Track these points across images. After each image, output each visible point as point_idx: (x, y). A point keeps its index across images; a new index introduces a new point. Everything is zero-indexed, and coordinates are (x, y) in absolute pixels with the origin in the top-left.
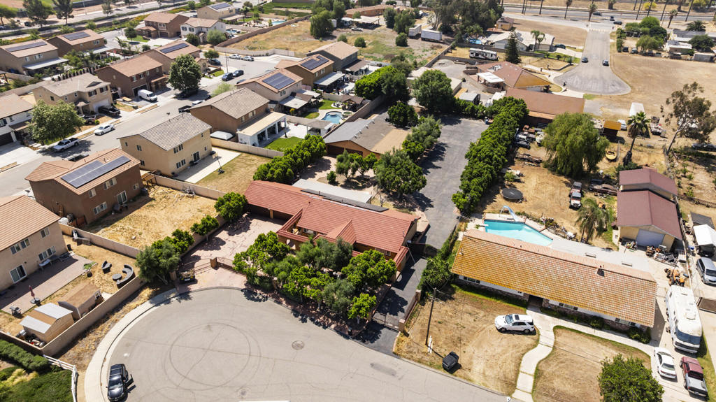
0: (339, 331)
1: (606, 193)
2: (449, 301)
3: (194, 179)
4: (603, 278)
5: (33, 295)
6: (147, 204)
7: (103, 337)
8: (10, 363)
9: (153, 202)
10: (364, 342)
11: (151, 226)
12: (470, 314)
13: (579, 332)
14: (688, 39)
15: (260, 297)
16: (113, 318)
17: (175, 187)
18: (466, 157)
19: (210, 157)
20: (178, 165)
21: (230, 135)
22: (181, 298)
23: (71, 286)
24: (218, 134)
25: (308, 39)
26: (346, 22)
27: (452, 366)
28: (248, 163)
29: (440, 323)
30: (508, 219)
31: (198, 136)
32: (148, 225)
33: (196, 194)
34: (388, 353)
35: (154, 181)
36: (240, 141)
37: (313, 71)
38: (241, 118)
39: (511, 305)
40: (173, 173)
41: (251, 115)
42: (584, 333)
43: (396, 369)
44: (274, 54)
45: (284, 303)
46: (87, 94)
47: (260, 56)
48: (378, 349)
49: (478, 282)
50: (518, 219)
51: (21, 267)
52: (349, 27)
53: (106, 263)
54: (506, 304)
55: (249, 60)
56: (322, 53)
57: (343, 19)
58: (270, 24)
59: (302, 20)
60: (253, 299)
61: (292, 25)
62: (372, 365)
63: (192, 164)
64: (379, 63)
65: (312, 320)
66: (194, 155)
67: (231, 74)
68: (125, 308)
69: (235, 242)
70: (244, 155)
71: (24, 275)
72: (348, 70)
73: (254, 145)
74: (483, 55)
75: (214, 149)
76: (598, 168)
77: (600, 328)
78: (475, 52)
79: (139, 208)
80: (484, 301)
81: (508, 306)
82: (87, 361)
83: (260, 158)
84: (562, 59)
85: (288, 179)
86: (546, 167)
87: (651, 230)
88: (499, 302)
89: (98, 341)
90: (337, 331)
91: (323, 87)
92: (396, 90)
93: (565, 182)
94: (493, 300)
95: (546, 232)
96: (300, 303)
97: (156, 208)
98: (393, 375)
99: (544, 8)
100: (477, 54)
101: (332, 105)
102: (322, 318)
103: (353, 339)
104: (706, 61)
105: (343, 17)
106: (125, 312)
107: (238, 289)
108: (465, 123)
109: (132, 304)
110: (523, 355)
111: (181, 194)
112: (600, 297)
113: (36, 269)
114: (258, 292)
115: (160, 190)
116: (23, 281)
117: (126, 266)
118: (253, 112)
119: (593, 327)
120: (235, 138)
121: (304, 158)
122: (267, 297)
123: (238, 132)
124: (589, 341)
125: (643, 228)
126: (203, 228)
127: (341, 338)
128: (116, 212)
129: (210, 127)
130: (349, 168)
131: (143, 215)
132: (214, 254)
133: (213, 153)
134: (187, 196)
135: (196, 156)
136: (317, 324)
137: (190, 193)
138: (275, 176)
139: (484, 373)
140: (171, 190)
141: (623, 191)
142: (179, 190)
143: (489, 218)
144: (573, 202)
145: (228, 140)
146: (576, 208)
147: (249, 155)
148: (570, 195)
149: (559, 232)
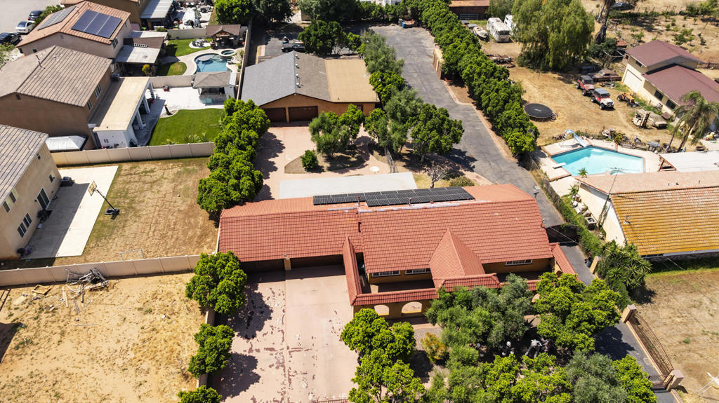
2: (653, 299)
3: (73, 243)
6: (13, 344)
9: (23, 334)
17: (48, 278)
20: (21, 231)
24: (58, 143)
28: (147, 179)
29: (687, 342)
30: (573, 146)
33: (110, 277)
36: (103, 144)
38: (88, 103)
40: (21, 251)
50: (585, 143)
54: (710, 270)
63: (44, 215)
66: (39, 197)
69: (272, 349)
70: (126, 166)
73: (132, 145)
75: (64, 173)
80: (684, 279)
83: (162, 164)
86: (522, 66)
91: (160, 22)
93: (559, 79)
97: (44, 343)
101: (191, 45)
108: (380, 32)
111: (77, 289)
115: (18, 297)
118: (98, 86)
120: (92, 142)
123: (94, 129)
129: (45, 137)
131: (24, 374)
133: (67, 183)
134: (91, 290)
135: (42, 198)
137: (95, 281)
140: (43, 289)
141: (648, 73)
142: (63, 282)
143: (552, 152)
144: (605, 101)
145: (81, 149)
146: (609, 108)
147: (135, 164)
148: (588, 94)
149: (637, 144)
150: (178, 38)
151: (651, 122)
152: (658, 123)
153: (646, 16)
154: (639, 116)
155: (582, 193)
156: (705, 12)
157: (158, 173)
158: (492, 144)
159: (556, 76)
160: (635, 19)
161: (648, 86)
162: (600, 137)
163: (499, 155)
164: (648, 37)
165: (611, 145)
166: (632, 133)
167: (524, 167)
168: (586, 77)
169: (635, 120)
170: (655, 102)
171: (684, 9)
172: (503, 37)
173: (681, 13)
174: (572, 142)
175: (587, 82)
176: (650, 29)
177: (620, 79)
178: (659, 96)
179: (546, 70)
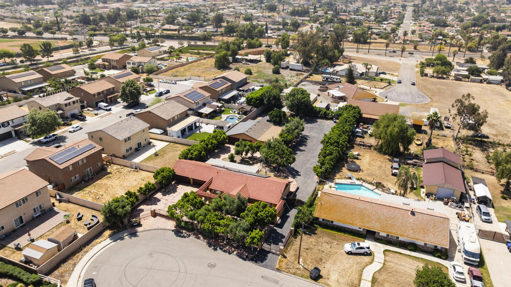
0: (240, 256)
1: (416, 165)
2: (313, 235)
3: (138, 160)
4: (414, 217)
5: (29, 235)
6: (106, 176)
7: (78, 262)
8: (14, 280)
9: (110, 175)
10: (256, 262)
11: (109, 190)
12: (327, 243)
13: (401, 253)
14: (466, 69)
15: (185, 235)
16: (85, 249)
17: (125, 165)
18: (322, 142)
19: (149, 145)
20: (127, 151)
21: (162, 131)
22: (131, 236)
23: (55, 229)
24: (154, 130)
25: (213, 70)
26: (238, 59)
27: (316, 276)
28: (175, 149)
29: (307, 249)
30: (351, 183)
31: (140, 131)
32: (107, 190)
33: (140, 169)
35: (111, 161)
36: (169, 135)
37: (218, 90)
38: (170, 119)
39: (354, 237)
40: (124, 156)
41: (176, 118)
42: (404, 254)
43: (278, 279)
44: (190, 79)
45: (202, 238)
46: (64, 106)
47: (181, 81)
48: (266, 267)
49: (332, 222)
51: (21, 217)
52: (240, 62)
53: (79, 214)
54: (351, 237)
55: (173, 84)
56: (224, 78)
57: (237, 57)
58: (187, 60)
59: (208, 58)
60: (180, 236)
61: (202, 61)
62: (262, 277)
63: (137, 150)
64: (261, 84)
65: (221, 249)
66: (138, 144)
67: (162, 92)
68: (93, 243)
69: (167, 200)
70: (172, 144)
71: (23, 222)
72: (240, 89)
73: (178, 137)
74: (331, 79)
75: (151, 140)
76: (410, 149)
77: (414, 251)
78: (325, 77)
79: (101, 179)
80: (336, 235)
81: (352, 238)
82: (68, 277)
83: (183, 146)
84: (384, 81)
85: (203, 159)
86: (375, 150)
87: (445, 187)
88: (346, 235)
89: (75, 265)
90: (238, 256)
91: (224, 100)
92: (274, 101)
93: (389, 159)
94: (343, 234)
95: (376, 190)
96: (212, 238)
97: (113, 179)
98: (277, 283)
99: (371, 49)
100: (327, 79)
101: (231, 112)
102: (227, 248)
103: (249, 260)
104: (478, 82)
105: (236, 55)
106: (93, 246)
107: (170, 230)
108: (320, 122)
109: (98, 240)
110: (364, 268)
111: (130, 169)
112: (413, 229)
113: (31, 218)
114: (184, 231)
115: (115, 167)
116: (22, 227)
117: (93, 216)
118: (177, 115)
119: (410, 250)
120: (165, 133)
121: (213, 145)
122: (190, 235)
123: (168, 129)
124: (407, 259)
125: (440, 186)
126: (146, 190)
127: (241, 260)
128: (85, 181)
129: (149, 125)
130: (244, 151)
131: (104, 183)
132: (153, 207)
133: (150, 143)
135: (139, 144)
136: (224, 251)
137: (135, 169)
138: (194, 157)
139: (338, 281)
140: (123, 167)
141: (427, 163)
142: (128, 167)
143: (338, 182)
144: (394, 171)
145: (161, 134)
146: (395, 175)
147: (175, 144)
149: (385, 190)
150: (228, 108)
157: (179, 148)
159: (388, 157)
162: (370, 183)
165: (372, 187)
167: (319, 183)
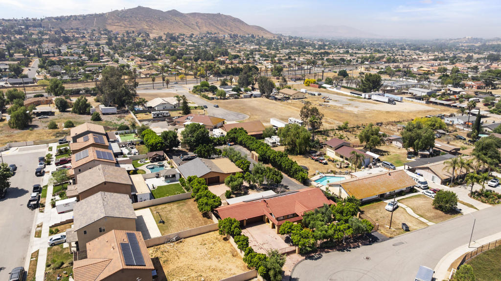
2: (364, 213)
3: (154, 234)
4: (391, 176)
6: (161, 262)
9: (162, 259)
10: (377, 241)
14: (230, 90)
15: (318, 256)
17: (158, 243)
28: (166, 210)
32: (192, 270)
34: (388, 239)
36: (140, 199)
42: (405, 198)
43: (400, 241)
49: (362, 200)
50: (324, 175)
60: (317, 259)
65: (350, 248)
74: (161, 115)
78: (156, 113)
84: (198, 109)
88: (374, 204)
90: (364, 245)
93: (303, 157)
96: (335, 246)
98: (403, 243)
100: (158, 115)
101: (139, 162)
102: (352, 245)
103: (373, 243)
107: (304, 260)
110: (408, 214)
119: (403, 195)
122: (320, 254)
123: (137, 194)
127: (369, 246)
134: (177, 243)
136: (354, 248)
137: (177, 240)
140: (157, 247)
141: (336, 150)
142: (164, 243)
143: (314, 180)
144: (324, 161)
146: (326, 164)
147: (156, 207)
148: (316, 160)
149: (341, 173)
151: (342, 166)
152: (345, 166)
153: (324, 131)
154: (338, 164)
155: (330, 188)
156: (345, 128)
158: (292, 181)
159: (301, 156)
160: (321, 133)
161: (337, 154)
162: (328, 173)
163: (296, 184)
164: (329, 139)
165: (333, 175)
166: (338, 170)
167: (306, 185)
168: (314, 154)
169: (337, 166)
170: (341, 159)
171: (337, 128)
172: (274, 145)
173: (337, 129)
174: (319, 176)
175: (315, 156)
176: (328, 136)
177: (325, 154)
178: (342, 157)
179: (297, 155)
